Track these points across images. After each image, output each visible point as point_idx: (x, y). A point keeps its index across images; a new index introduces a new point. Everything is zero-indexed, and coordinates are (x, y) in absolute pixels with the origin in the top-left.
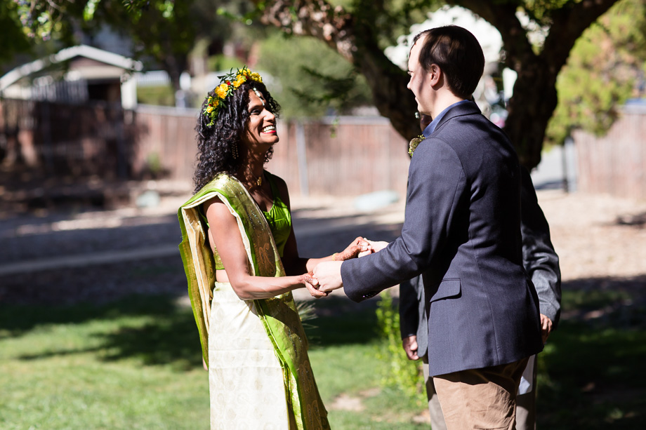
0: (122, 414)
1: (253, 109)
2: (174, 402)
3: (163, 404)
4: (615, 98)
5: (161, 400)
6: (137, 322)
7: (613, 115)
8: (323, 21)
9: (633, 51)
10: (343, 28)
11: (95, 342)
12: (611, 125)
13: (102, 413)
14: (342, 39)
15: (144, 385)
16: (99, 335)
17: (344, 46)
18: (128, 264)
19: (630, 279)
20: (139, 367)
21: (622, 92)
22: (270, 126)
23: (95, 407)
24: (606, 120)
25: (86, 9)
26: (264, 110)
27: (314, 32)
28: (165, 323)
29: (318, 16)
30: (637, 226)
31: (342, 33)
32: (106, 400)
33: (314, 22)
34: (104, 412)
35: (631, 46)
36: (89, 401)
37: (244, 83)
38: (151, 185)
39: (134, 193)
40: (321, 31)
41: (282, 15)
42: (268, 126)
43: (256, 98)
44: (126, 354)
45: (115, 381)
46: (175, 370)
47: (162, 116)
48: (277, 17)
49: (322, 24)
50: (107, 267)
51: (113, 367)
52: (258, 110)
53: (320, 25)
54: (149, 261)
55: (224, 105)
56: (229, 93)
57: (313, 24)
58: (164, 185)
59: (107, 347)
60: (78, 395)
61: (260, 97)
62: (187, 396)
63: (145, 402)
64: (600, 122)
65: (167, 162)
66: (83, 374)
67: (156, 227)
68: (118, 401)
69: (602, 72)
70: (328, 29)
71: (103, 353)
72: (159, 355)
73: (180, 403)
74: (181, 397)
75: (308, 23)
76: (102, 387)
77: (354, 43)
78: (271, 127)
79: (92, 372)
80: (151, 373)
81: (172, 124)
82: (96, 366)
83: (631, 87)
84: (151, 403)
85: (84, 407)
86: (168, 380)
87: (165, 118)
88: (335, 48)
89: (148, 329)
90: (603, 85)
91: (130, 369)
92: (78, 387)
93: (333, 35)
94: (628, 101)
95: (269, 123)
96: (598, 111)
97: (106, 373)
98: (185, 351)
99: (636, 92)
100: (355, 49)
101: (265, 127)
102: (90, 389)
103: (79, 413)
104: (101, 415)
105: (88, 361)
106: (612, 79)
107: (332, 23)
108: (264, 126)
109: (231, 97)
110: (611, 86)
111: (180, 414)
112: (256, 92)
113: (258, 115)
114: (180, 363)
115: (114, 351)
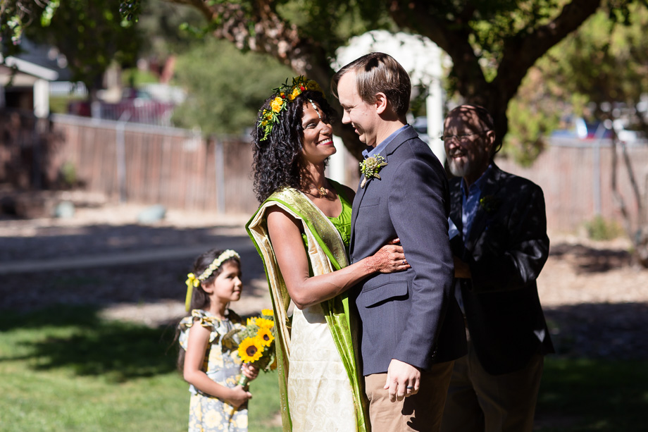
0: (60, 423)
1: (307, 124)
2: (113, 413)
3: (101, 415)
4: (542, 129)
5: (100, 411)
6: (65, 333)
7: (539, 146)
8: (278, 38)
9: (562, 83)
10: (298, 46)
11: (24, 351)
12: (537, 156)
13: (42, 420)
14: (297, 57)
15: (79, 395)
16: (27, 344)
17: (299, 64)
18: (49, 273)
19: (553, 309)
20: (72, 377)
21: (549, 123)
22: (326, 139)
23: (33, 415)
24: (533, 151)
25: (44, 14)
26: (321, 123)
27: (268, 48)
28: (91, 334)
29: (272, 33)
30: (555, 256)
31: (297, 51)
32: (42, 408)
33: (269, 38)
34: (43, 421)
35: (560, 78)
36: (27, 408)
37: (299, 96)
38: (66, 196)
39: (50, 204)
40: (275, 47)
41: (236, 30)
42: (324, 140)
43: (311, 111)
44: (56, 364)
45: (50, 390)
46: (109, 382)
47: (79, 126)
48: (230, 31)
49: (277, 40)
50: (27, 276)
51: (44, 376)
52: (314, 123)
53: (275, 42)
54: (70, 271)
55: (277, 120)
56: (283, 109)
57: (268, 41)
58: (78, 196)
59: (38, 355)
60: (14, 402)
61: (317, 110)
62: (124, 407)
63: (83, 411)
64: (527, 152)
65: (83, 173)
66: (16, 382)
67: (73, 238)
68: (56, 410)
69: (531, 103)
70: (283, 47)
71: (33, 361)
72: (90, 365)
73: (119, 414)
74: (118, 409)
75: (262, 38)
76: (38, 395)
77: (308, 61)
78: (328, 141)
79: (24, 379)
80: (84, 384)
81: (89, 136)
82: (29, 374)
83: (558, 120)
84: (89, 413)
85: (22, 415)
86: (102, 391)
87: (83, 129)
88: (290, 66)
89: (75, 340)
90: (531, 116)
91: (62, 379)
92: (14, 394)
93: (288, 53)
94: (554, 133)
95: (325, 137)
96: (526, 142)
97: (40, 381)
98: (117, 363)
99: (563, 124)
100: (310, 67)
101: (321, 141)
102: (26, 396)
103: (18, 420)
104: (39, 423)
105: (18, 369)
106: (540, 110)
107: (288, 40)
108: (320, 139)
109: (285, 111)
110: (539, 117)
111: (121, 425)
112: (313, 104)
113: (313, 128)
114: (112, 375)
115: (44, 361)
